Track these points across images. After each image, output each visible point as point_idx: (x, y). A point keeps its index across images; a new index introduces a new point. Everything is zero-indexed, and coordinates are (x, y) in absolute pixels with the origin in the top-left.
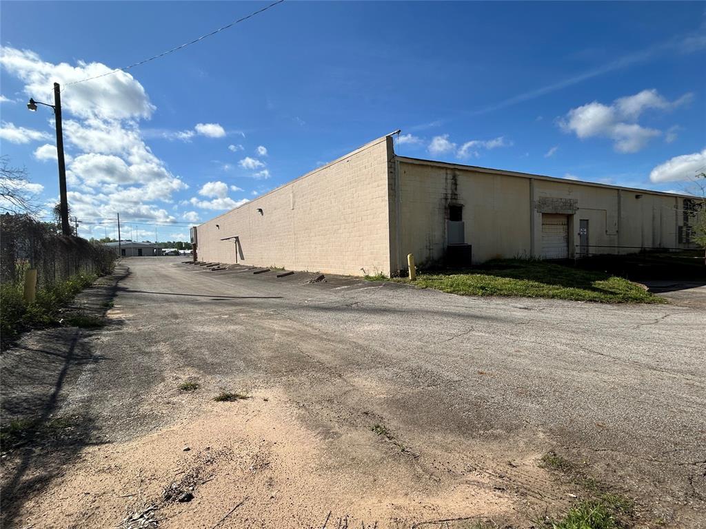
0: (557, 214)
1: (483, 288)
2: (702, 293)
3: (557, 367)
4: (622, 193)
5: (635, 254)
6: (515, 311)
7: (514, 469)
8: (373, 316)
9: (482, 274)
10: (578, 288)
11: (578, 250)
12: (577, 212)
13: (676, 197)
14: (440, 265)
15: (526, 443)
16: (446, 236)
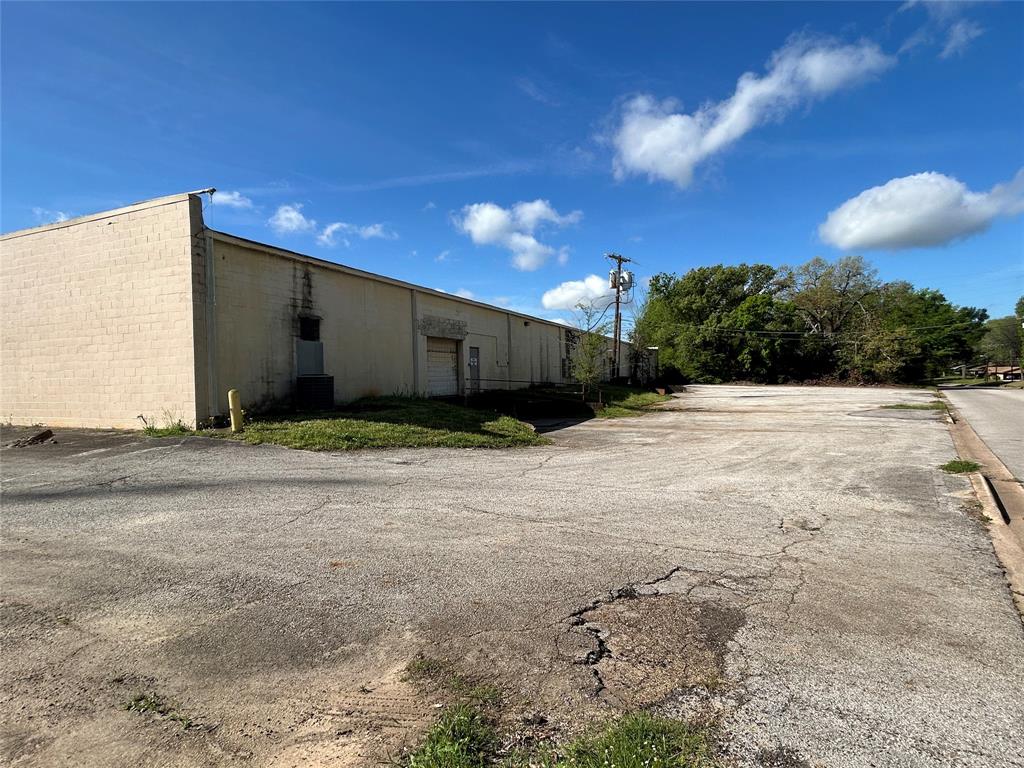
0: (444, 339)
1: (348, 438)
2: (579, 430)
3: (436, 538)
4: (512, 318)
5: (525, 389)
6: (390, 468)
7: (369, 695)
8: (155, 498)
9: (348, 418)
10: (467, 432)
11: (468, 384)
12: (467, 337)
13: (559, 326)
14: (285, 407)
15: (387, 653)
16: (295, 362)
